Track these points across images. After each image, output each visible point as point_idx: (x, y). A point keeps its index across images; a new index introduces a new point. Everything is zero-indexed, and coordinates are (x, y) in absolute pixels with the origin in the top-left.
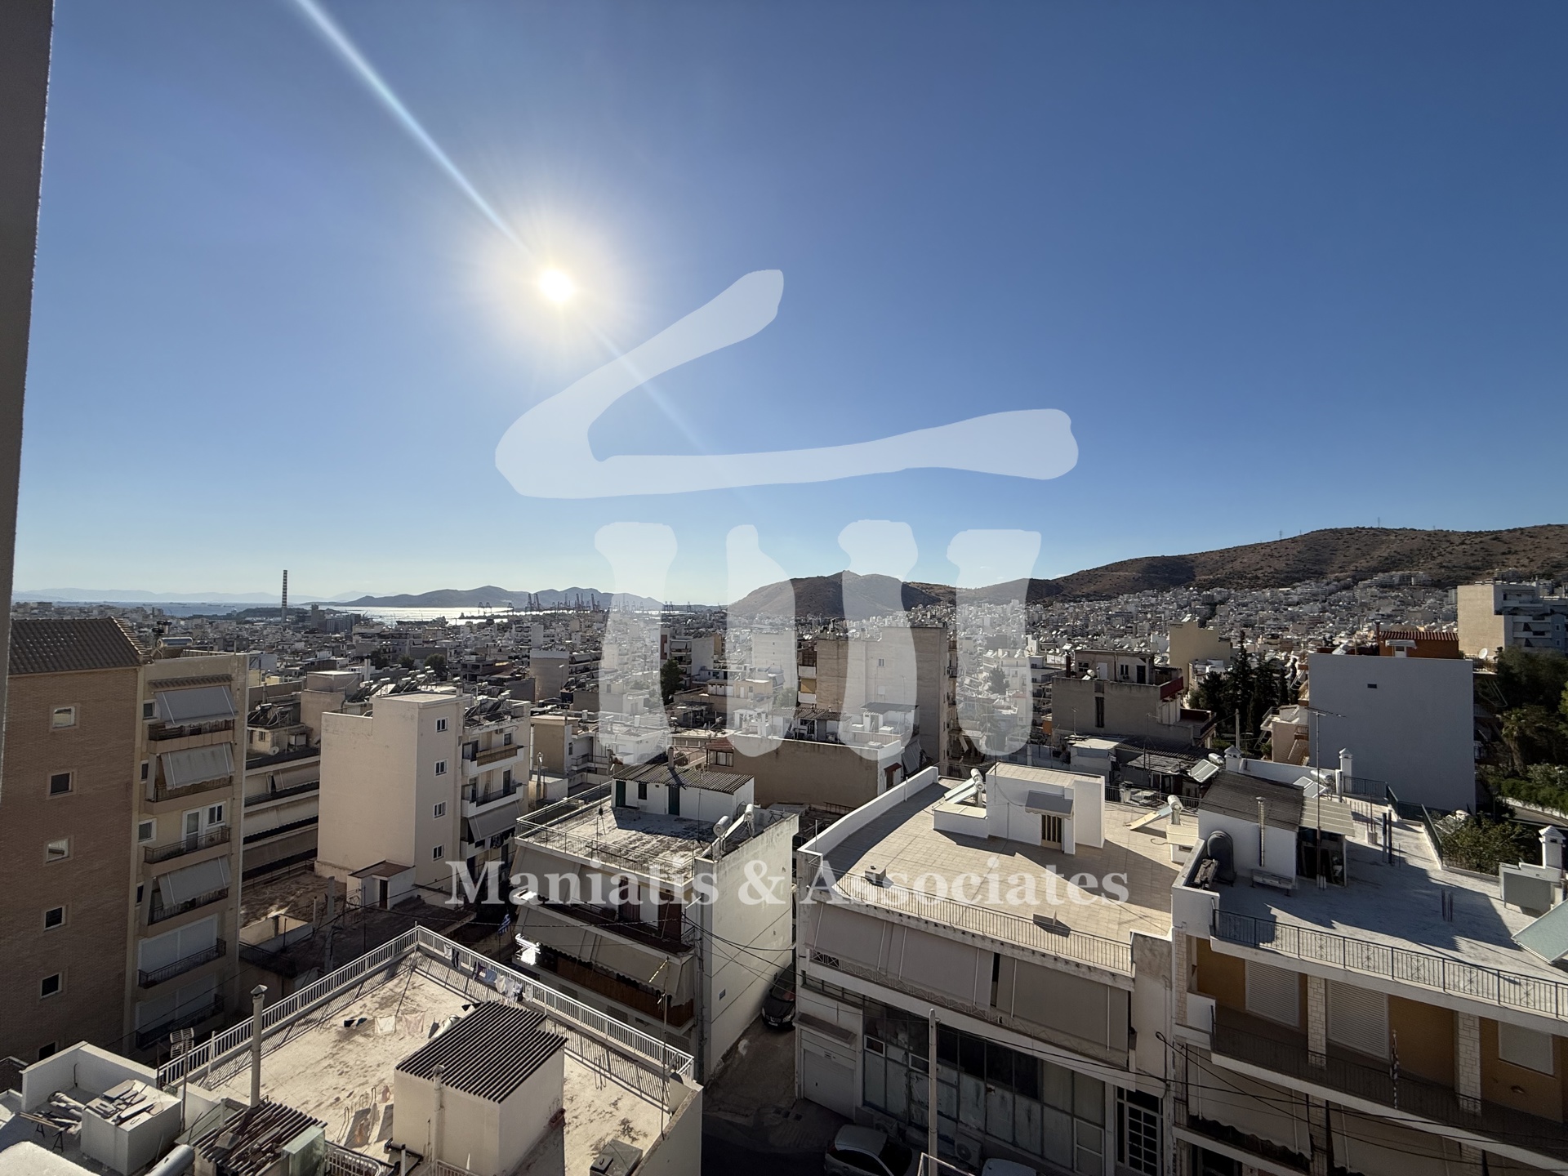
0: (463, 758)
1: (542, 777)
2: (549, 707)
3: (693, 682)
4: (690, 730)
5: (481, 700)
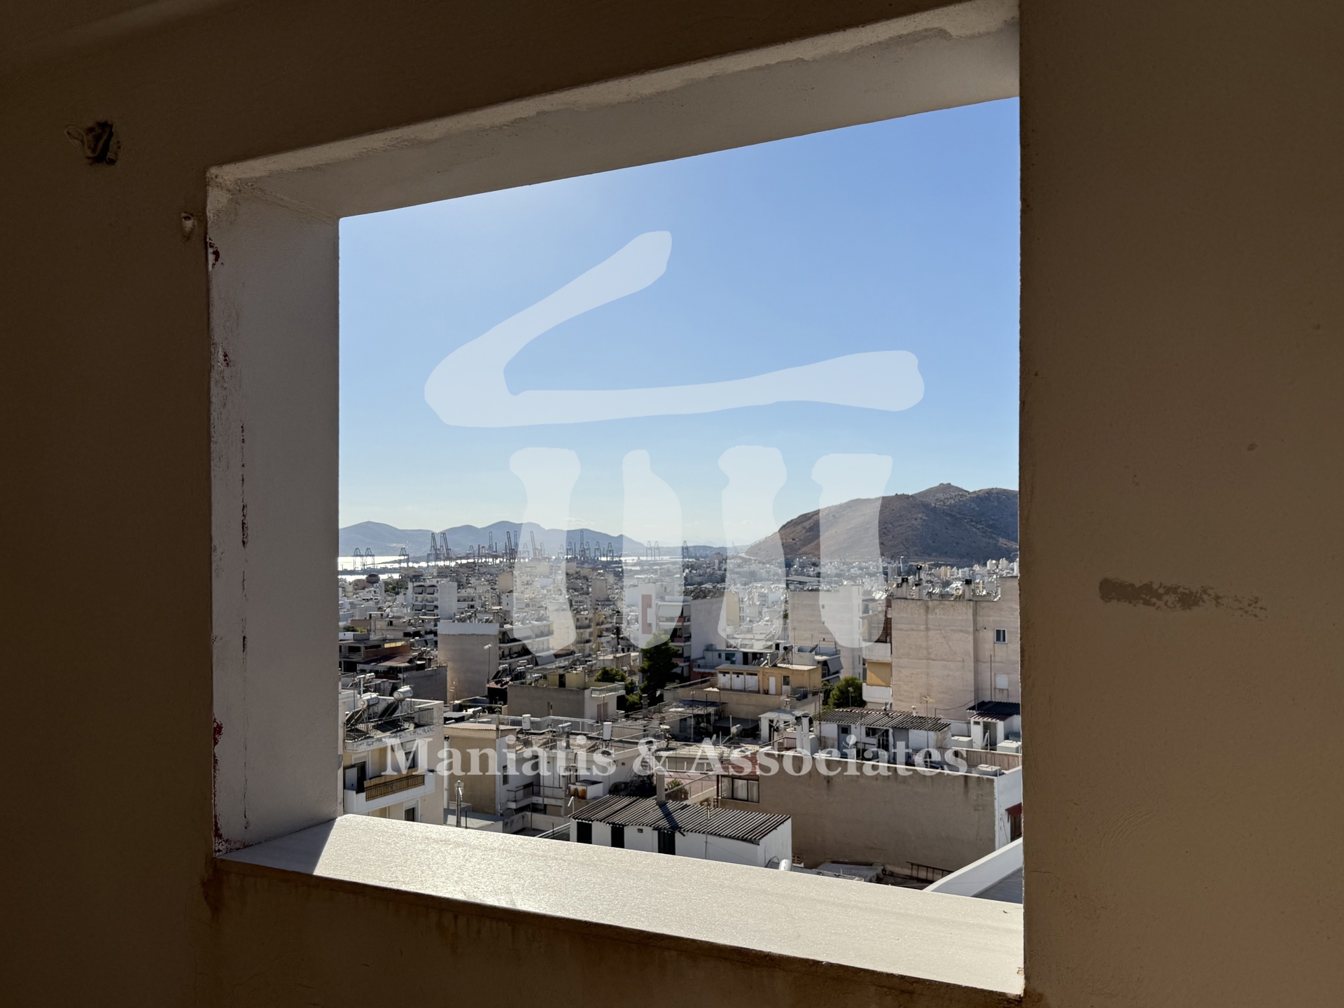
2: (470, 711)
3: (695, 670)
4: (691, 745)
5: (368, 700)
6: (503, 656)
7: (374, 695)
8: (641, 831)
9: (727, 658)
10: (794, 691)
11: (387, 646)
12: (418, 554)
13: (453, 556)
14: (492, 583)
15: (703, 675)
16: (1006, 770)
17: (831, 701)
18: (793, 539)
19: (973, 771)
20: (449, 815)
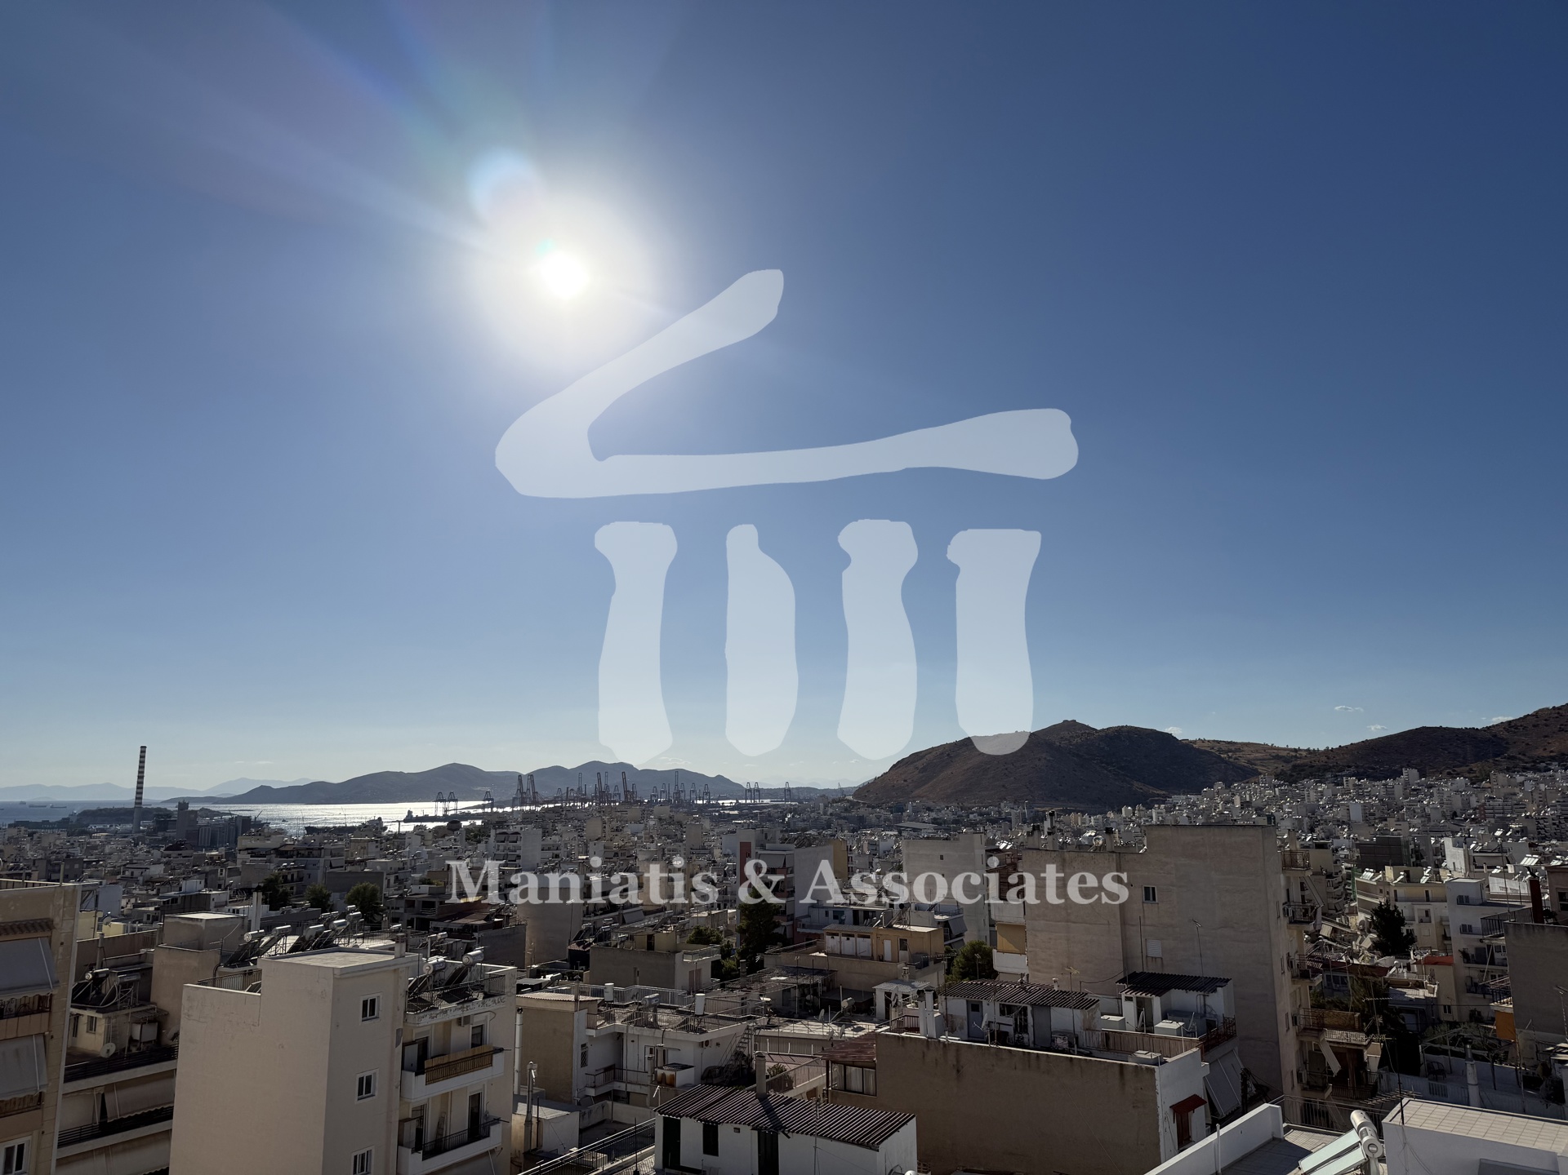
0: (403, 1068)
1: (535, 1108)
2: (549, 977)
3: (798, 930)
4: (795, 1022)
5: (434, 965)
6: (587, 914)
7: (441, 959)
8: (737, 1130)
9: (835, 917)
10: (913, 958)
12: (504, 799)
13: (540, 800)
14: (579, 829)
15: (808, 937)
16: (1167, 1057)
17: (955, 969)
18: (905, 781)
19: (1130, 1059)
20: (519, 1104)
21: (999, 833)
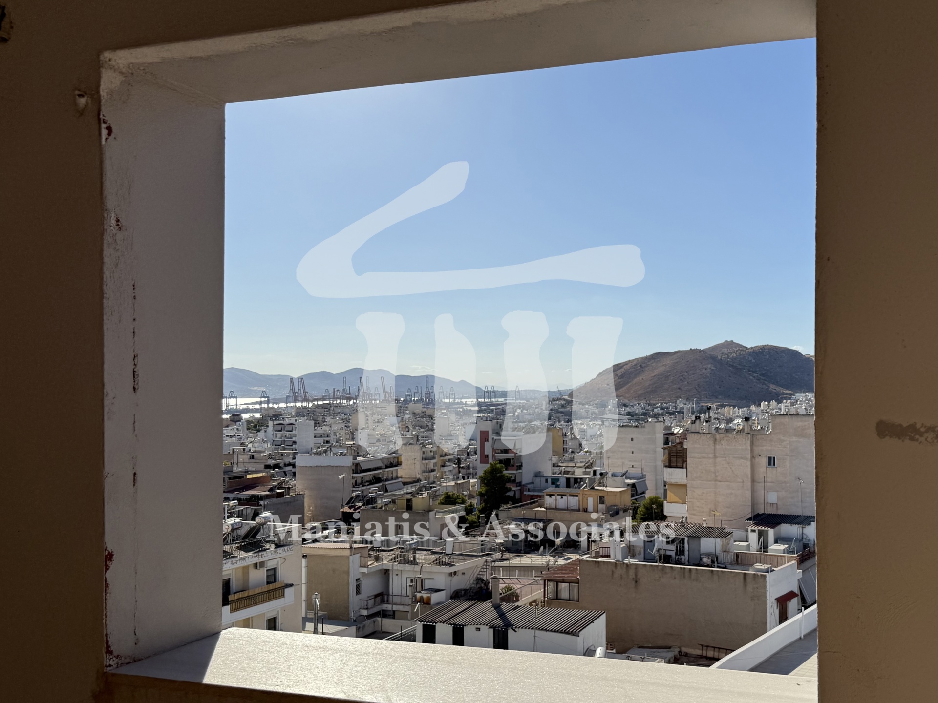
1: (320, 626)
3: (525, 493)
4: (522, 556)
5: (232, 525)
6: (356, 485)
7: (238, 520)
8: (478, 629)
9: (553, 483)
10: (608, 509)
11: (249, 476)
12: (278, 397)
13: (310, 398)
14: (346, 421)
15: (532, 497)
16: (775, 567)
17: (638, 516)
19: (750, 570)
20: (307, 623)
21: (675, 421)
